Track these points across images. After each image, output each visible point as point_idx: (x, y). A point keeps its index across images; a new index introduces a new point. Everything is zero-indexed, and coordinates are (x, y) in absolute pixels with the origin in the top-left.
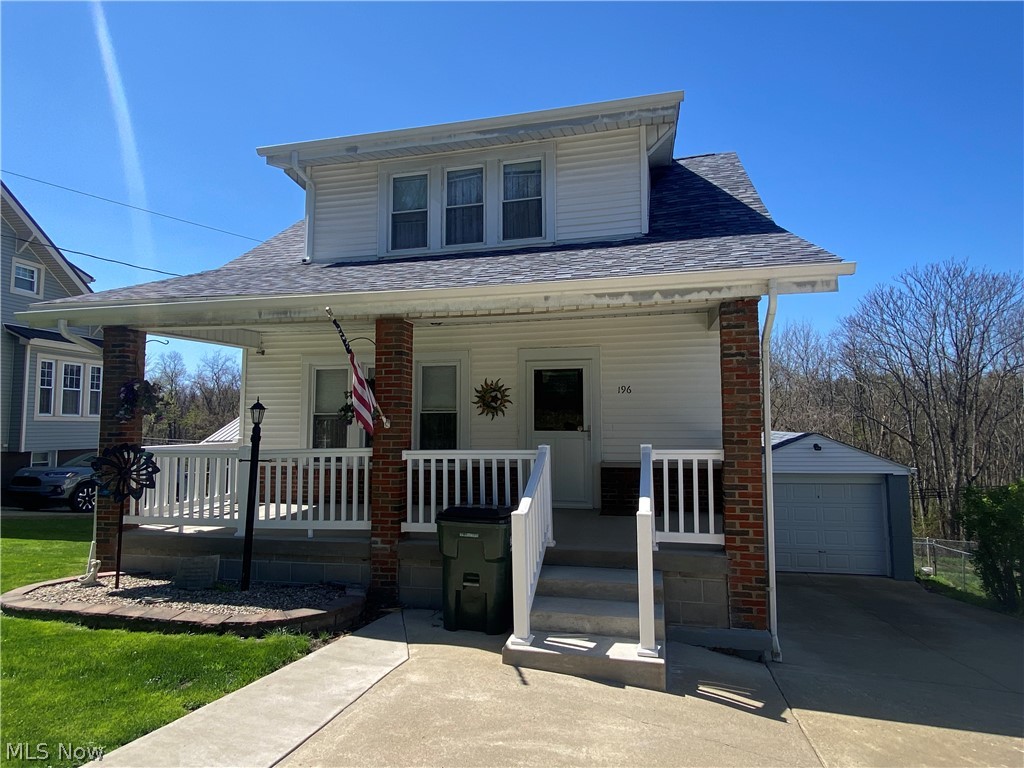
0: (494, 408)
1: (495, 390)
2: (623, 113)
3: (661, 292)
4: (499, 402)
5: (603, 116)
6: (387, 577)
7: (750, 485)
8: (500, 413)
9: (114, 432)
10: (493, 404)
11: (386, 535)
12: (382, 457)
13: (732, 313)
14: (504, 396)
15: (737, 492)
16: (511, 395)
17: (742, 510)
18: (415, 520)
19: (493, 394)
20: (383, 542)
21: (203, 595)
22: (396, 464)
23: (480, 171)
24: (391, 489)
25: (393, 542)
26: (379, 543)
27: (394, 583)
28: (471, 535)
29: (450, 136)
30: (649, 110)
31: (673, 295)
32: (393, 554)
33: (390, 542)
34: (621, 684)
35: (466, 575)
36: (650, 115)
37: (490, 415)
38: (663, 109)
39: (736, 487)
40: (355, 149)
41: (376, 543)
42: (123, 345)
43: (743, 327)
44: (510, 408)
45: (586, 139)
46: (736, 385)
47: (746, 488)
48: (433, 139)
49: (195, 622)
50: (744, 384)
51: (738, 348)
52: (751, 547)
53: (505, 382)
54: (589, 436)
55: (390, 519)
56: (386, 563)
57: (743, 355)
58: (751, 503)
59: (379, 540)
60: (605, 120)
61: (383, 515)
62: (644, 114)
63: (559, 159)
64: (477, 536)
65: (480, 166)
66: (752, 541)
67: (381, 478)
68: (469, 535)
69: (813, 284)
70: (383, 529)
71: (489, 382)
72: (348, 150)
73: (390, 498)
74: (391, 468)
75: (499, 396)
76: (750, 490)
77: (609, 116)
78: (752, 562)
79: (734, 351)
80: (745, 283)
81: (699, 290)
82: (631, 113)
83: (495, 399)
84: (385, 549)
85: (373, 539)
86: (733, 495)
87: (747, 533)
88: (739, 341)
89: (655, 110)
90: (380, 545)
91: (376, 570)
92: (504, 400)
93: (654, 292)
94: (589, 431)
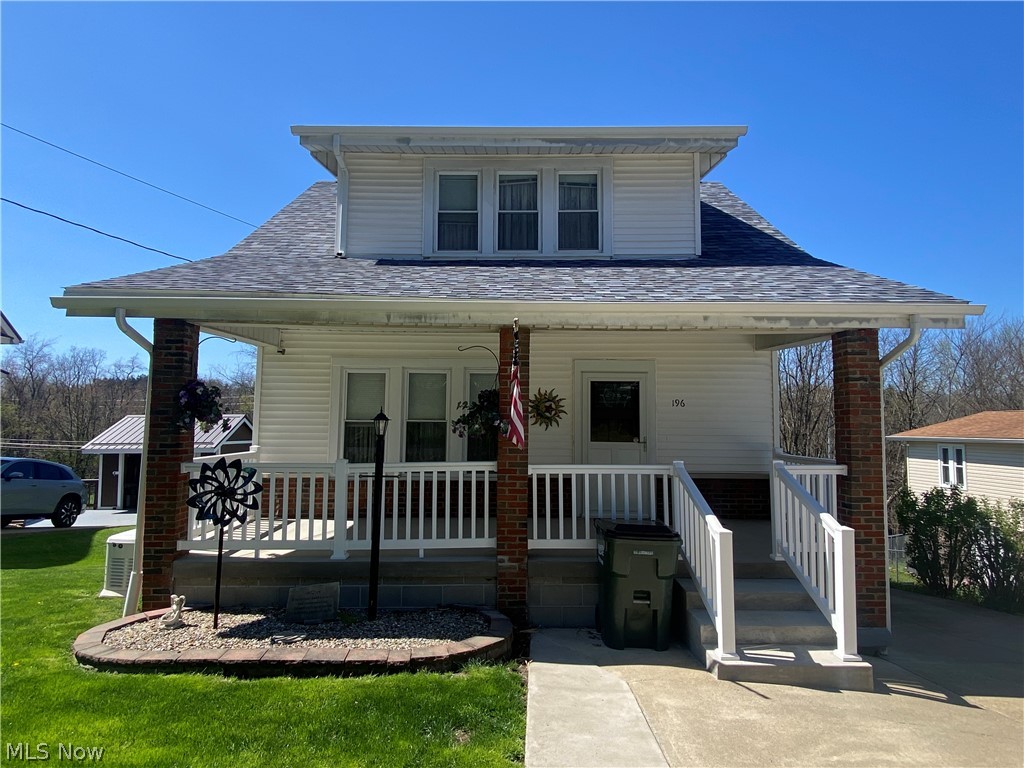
0: (548, 418)
1: (549, 401)
2: (689, 140)
3: (816, 319)
4: (553, 412)
5: (669, 140)
6: (515, 596)
7: (873, 498)
8: (554, 423)
9: (169, 442)
10: (547, 414)
11: (513, 553)
12: (509, 471)
13: (854, 341)
14: (558, 406)
15: (862, 504)
16: (566, 405)
17: (866, 521)
18: (542, 535)
19: (547, 404)
20: (510, 560)
21: (332, 629)
22: (523, 478)
23: (535, 179)
24: (519, 505)
25: (522, 560)
26: (505, 562)
27: (524, 603)
28: (646, 553)
29: (514, 140)
30: (712, 140)
31: (827, 323)
32: (524, 572)
33: (517, 561)
34: (836, 689)
35: (635, 592)
36: (713, 144)
37: (544, 425)
38: (726, 140)
39: (861, 500)
40: (407, 141)
41: (503, 561)
42: (182, 341)
43: (865, 354)
44: (564, 419)
45: (642, 159)
46: (860, 406)
47: (869, 500)
48: (496, 140)
49: (377, 661)
50: (867, 406)
51: (862, 373)
52: (874, 553)
53: (559, 393)
54: (645, 447)
55: (518, 536)
56: (514, 582)
57: (866, 380)
58: (873, 514)
59: (506, 558)
60: (672, 144)
61: (509, 532)
62: (708, 143)
63: (616, 175)
64: (651, 554)
65: (535, 173)
66: (875, 548)
67: (507, 493)
68: (643, 553)
69: (946, 321)
70: (510, 546)
71: (543, 392)
72: (400, 140)
73: (517, 514)
74: (518, 482)
75: (553, 406)
76: (873, 502)
77: (675, 141)
78: (875, 567)
79: (858, 376)
80: (889, 316)
81: (851, 320)
82: (696, 140)
83: (549, 409)
84: (515, 568)
85: (499, 557)
86: (858, 507)
87: (870, 541)
88: (862, 366)
89: (718, 140)
90: (507, 564)
91: (503, 590)
92: (559, 411)
93: (810, 319)
94: (645, 443)
